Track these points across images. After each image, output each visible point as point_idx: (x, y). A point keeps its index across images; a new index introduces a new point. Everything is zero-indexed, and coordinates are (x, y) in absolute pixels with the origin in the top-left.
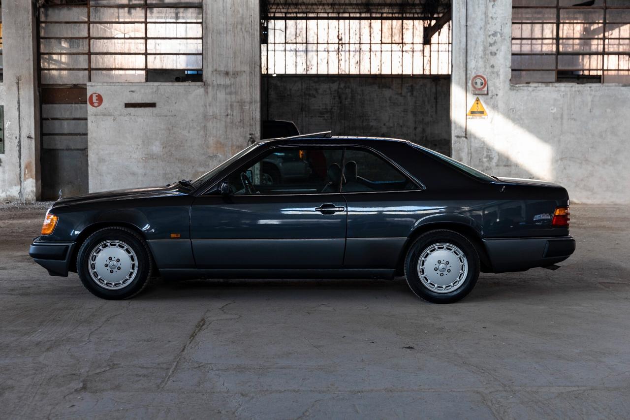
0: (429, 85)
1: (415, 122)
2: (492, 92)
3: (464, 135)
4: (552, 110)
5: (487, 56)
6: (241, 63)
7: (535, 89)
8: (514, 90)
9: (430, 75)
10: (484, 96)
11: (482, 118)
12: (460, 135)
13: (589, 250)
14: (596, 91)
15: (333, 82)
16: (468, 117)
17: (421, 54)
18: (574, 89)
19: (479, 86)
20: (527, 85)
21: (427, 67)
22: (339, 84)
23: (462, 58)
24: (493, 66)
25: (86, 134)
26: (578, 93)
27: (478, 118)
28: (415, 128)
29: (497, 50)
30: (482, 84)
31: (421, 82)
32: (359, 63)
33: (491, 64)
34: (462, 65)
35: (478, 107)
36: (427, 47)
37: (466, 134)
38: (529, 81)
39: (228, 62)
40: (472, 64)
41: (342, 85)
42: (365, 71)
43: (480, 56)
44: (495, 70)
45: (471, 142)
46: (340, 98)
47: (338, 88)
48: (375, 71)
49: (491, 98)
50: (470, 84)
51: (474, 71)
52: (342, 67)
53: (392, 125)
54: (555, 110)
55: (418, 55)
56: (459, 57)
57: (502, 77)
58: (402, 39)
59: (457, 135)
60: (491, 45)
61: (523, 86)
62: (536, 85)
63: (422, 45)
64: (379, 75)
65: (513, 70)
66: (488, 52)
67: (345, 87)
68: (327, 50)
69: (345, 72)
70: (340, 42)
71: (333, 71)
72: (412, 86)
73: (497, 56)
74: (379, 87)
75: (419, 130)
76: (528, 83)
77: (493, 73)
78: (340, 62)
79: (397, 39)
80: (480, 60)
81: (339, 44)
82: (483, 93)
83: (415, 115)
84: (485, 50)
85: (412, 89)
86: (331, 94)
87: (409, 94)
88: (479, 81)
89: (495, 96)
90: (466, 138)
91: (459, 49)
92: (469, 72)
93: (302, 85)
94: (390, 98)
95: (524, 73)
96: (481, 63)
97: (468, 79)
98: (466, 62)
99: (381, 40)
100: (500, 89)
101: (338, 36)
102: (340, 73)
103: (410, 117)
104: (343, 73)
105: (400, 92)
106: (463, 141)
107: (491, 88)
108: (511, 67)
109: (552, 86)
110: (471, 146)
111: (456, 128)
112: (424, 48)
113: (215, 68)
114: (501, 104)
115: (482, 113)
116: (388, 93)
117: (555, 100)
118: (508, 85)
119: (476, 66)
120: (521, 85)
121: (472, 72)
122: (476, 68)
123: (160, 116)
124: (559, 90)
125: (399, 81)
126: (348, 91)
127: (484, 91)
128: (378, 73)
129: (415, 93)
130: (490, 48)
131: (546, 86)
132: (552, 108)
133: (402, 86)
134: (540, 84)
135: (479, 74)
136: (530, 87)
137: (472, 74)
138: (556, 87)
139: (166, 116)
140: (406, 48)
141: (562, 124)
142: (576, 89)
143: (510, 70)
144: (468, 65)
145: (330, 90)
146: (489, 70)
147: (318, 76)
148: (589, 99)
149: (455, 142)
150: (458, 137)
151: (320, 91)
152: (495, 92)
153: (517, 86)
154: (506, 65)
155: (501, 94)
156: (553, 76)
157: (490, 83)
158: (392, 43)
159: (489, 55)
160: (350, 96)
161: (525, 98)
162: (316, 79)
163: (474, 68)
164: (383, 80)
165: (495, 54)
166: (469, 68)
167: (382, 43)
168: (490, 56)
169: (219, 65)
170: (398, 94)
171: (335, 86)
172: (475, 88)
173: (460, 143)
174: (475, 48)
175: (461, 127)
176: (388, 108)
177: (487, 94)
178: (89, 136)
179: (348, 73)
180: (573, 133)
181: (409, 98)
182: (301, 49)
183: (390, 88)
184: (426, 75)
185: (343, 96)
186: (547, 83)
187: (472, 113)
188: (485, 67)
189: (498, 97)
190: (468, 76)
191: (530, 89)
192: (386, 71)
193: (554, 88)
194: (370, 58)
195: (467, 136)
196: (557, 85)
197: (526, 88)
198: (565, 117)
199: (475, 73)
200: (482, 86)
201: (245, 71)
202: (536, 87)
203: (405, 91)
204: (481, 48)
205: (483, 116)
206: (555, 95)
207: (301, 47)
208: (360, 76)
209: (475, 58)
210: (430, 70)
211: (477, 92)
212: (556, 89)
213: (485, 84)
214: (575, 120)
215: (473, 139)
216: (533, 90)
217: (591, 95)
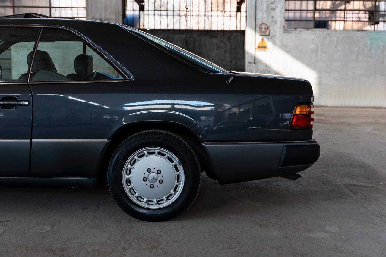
0: (239, 36)
1: (231, 58)
2: (272, 34)
3: (253, 61)
4: (311, 46)
5: (269, 11)
6: (110, 13)
7: (300, 32)
8: (286, 33)
9: (240, 30)
10: (267, 37)
11: (266, 51)
12: (251, 62)
13: (334, 144)
14: (340, 34)
15: (183, 34)
16: (256, 50)
17: (235, 17)
18: (325, 33)
19: (263, 30)
20: (295, 30)
21: (239, 26)
22: (186, 35)
23: (253, 12)
24: (273, 17)
25: (11, 59)
26: (327, 35)
27: (263, 50)
28: (231, 62)
29: (276, 7)
30: (265, 29)
31: (235, 34)
32: (198, 23)
33: (272, 16)
34: (253, 16)
35: (262, 43)
36: (239, 13)
37: (255, 61)
38: (296, 27)
39: (101, 13)
40: (259, 16)
41: (188, 36)
42: (201, 28)
43: (265, 10)
44: (275, 19)
45: (258, 66)
46: (187, 43)
47: (186, 37)
48: (207, 28)
49: (272, 38)
50: (258, 29)
51: (260, 21)
52: (189, 25)
53: (217, 59)
54: (312, 47)
55: (233, 18)
56: (251, 10)
57: (279, 24)
58: (224, 8)
59: (249, 61)
60: (272, 3)
61: (292, 31)
62: (301, 30)
63: (236, 13)
64: (210, 30)
65: (286, 20)
66: (270, 8)
67: (190, 37)
68: (179, 15)
69: (190, 28)
70: (187, 10)
71: (183, 27)
72: (229, 37)
73: (276, 10)
74: (210, 37)
75: (233, 63)
76: (296, 28)
77: (273, 21)
78: (187, 22)
79: (221, 8)
80: (265, 13)
81: (186, 11)
82: (266, 34)
83: (231, 54)
84: (268, 6)
85: (229, 39)
86: (181, 41)
87: (228, 41)
88: (263, 27)
89: (274, 37)
90: (255, 63)
91: (251, 5)
92: (257, 21)
93: (164, 35)
94: (216, 44)
95: (293, 22)
96: (265, 15)
97: (257, 25)
98: (256, 14)
99: (211, 9)
100: (277, 32)
101: (186, 7)
102: (187, 28)
103: (228, 55)
104: (189, 28)
105: (222, 40)
106: (253, 66)
107: (272, 32)
108: (284, 18)
109: (311, 31)
110: (258, 69)
111: (248, 57)
112: (237, 14)
113: (93, 16)
114: (278, 42)
115: (265, 47)
116: (215, 41)
117: (313, 40)
118: (282, 30)
119: (262, 17)
120: (291, 30)
121: (259, 21)
122: (262, 18)
123: (58, 48)
124: (315, 34)
125: (222, 34)
126: (191, 39)
127: (267, 33)
128: (209, 29)
129: (232, 41)
130: (272, 5)
131: (308, 30)
132: (311, 44)
133: (223, 36)
134: (303, 30)
135: (264, 22)
136: (297, 31)
137: (259, 22)
138: (313, 31)
139: (62, 48)
140: (226, 14)
141: (317, 55)
142: (327, 33)
143: (284, 20)
144: (257, 16)
145: (181, 38)
146: (270, 19)
147: (174, 30)
148: (335, 39)
149: (248, 66)
150: (250, 63)
151: (175, 39)
152: (274, 34)
153: (288, 30)
154: (281, 17)
155: (278, 35)
156: (312, 24)
157: (271, 28)
158: (218, 11)
159: (271, 9)
160: (192, 42)
161: (294, 38)
162: (172, 32)
163: (261, 19)
164: (212, 33)
165: (275, 9)
166: (257, 18)
167: (212, 11)
168: (271, 11)
169: (96, 15)
170: (221, 41)
171: (184, 36)
172: (261, 31)
173: (251, 67)
174: (261, 5)
175: (252, 56)
176: (215, 50)
177: (269, 35)
178: (12, 60)
179: (191, 28)
180: (324, 62)
181: (228, 44)
182: (164, 14)
183: (216, 37)
184: (238, 30)
185: (189, 42)
186: (308, 29)
187: (259, 47)
188: (268, 18)
189: (276, 37)
190: (257, 23)
191: (297, 32)
192: (214, 28)
193: (312, 32)
194: (205, 20)
195: (256, 62)
196: (314, 30)
197: (294, 32)
198: (319, 51)
199: (261, 21)
200: (265, 30)
201: (112, 19)
202: (300, 31)
203: (225, 40)
204: (265, 6)
205: (266, 50)
206: (313, 37)
207: (164, 13)
208: (198, 31)
209: (261, 11)
210: (240, 27)
211: (262, 34)
212: (314, 32)
213: (267, 28)
214: (326, 53)
215: (259, 65)
216: (299, 33)
217: (336, 36)
